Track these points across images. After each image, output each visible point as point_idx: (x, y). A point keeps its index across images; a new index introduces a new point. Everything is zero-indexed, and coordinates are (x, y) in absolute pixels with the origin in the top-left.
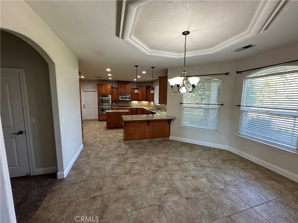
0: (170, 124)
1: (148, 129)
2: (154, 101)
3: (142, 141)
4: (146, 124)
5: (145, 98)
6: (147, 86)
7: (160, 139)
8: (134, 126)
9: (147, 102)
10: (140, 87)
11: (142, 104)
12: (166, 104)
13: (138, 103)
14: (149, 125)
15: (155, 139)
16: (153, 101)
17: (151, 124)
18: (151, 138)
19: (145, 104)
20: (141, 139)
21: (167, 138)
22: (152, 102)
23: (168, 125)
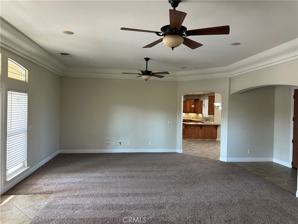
0: (216, 129)
1: (201, 132)
2: (203, 113)
3: (197, 139)
4: (199, 128)
5: (193, 111)
6: (195, 99)
7: (210, 139)
8: (191, 129)
9: (195, 114)
10: (188, 100)
11: (190, 116)
12: (213, 115)
13: (185, 115)
14: (201, 129)
15: (205, 139)
16: (201, 113)
17: (203, 128)
18: (203, 139)
19: (193, 116)
20: (196, 138)
21: (215, 140)
22: (200, 115)
23: (215, 130)
